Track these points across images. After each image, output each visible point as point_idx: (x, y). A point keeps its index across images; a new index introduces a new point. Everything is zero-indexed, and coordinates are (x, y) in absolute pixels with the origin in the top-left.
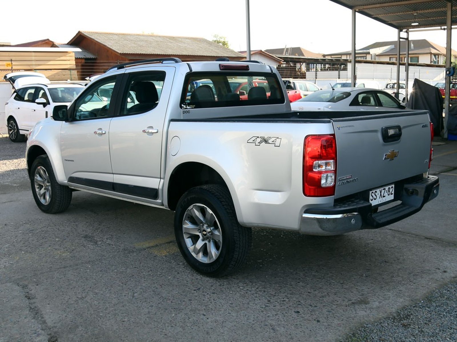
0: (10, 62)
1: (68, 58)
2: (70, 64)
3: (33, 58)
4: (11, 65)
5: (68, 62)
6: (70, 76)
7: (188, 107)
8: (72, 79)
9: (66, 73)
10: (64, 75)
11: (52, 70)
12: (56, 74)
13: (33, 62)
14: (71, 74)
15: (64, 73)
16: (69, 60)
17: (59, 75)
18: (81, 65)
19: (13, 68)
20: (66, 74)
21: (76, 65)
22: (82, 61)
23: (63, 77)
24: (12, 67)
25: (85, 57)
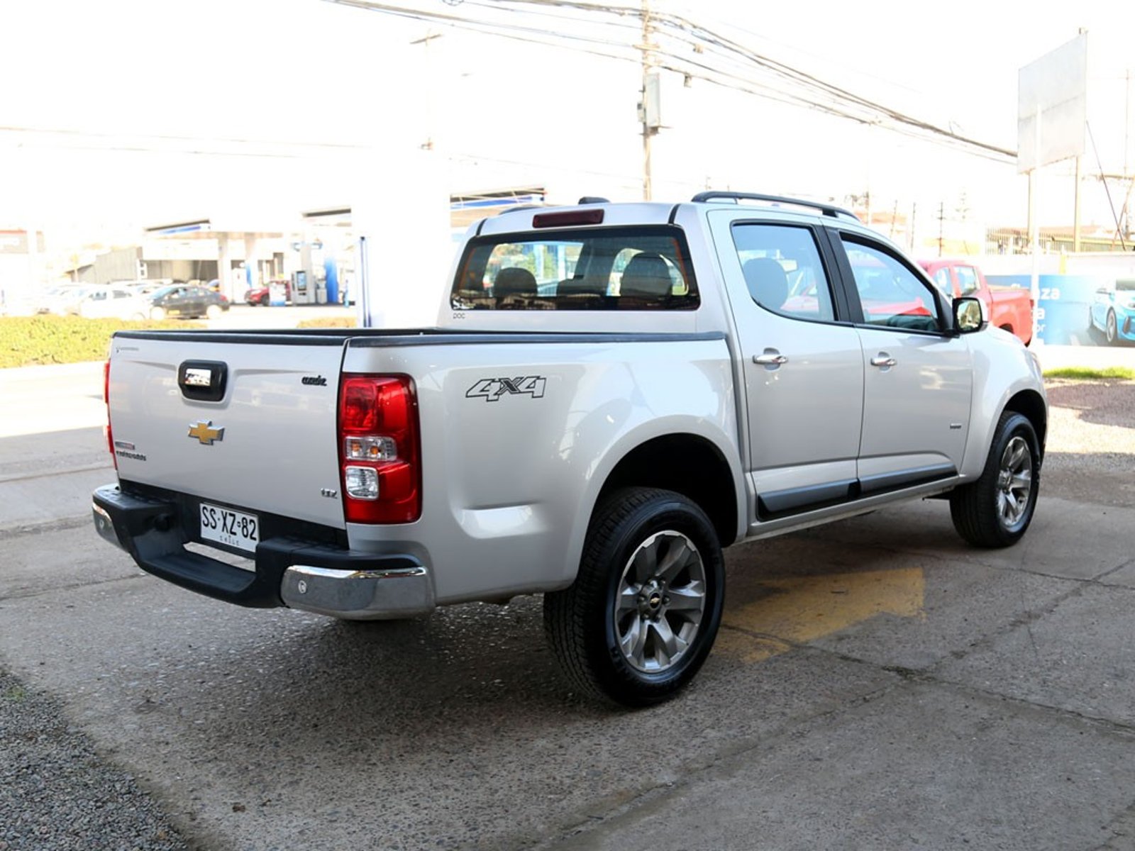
7: (463, 307)
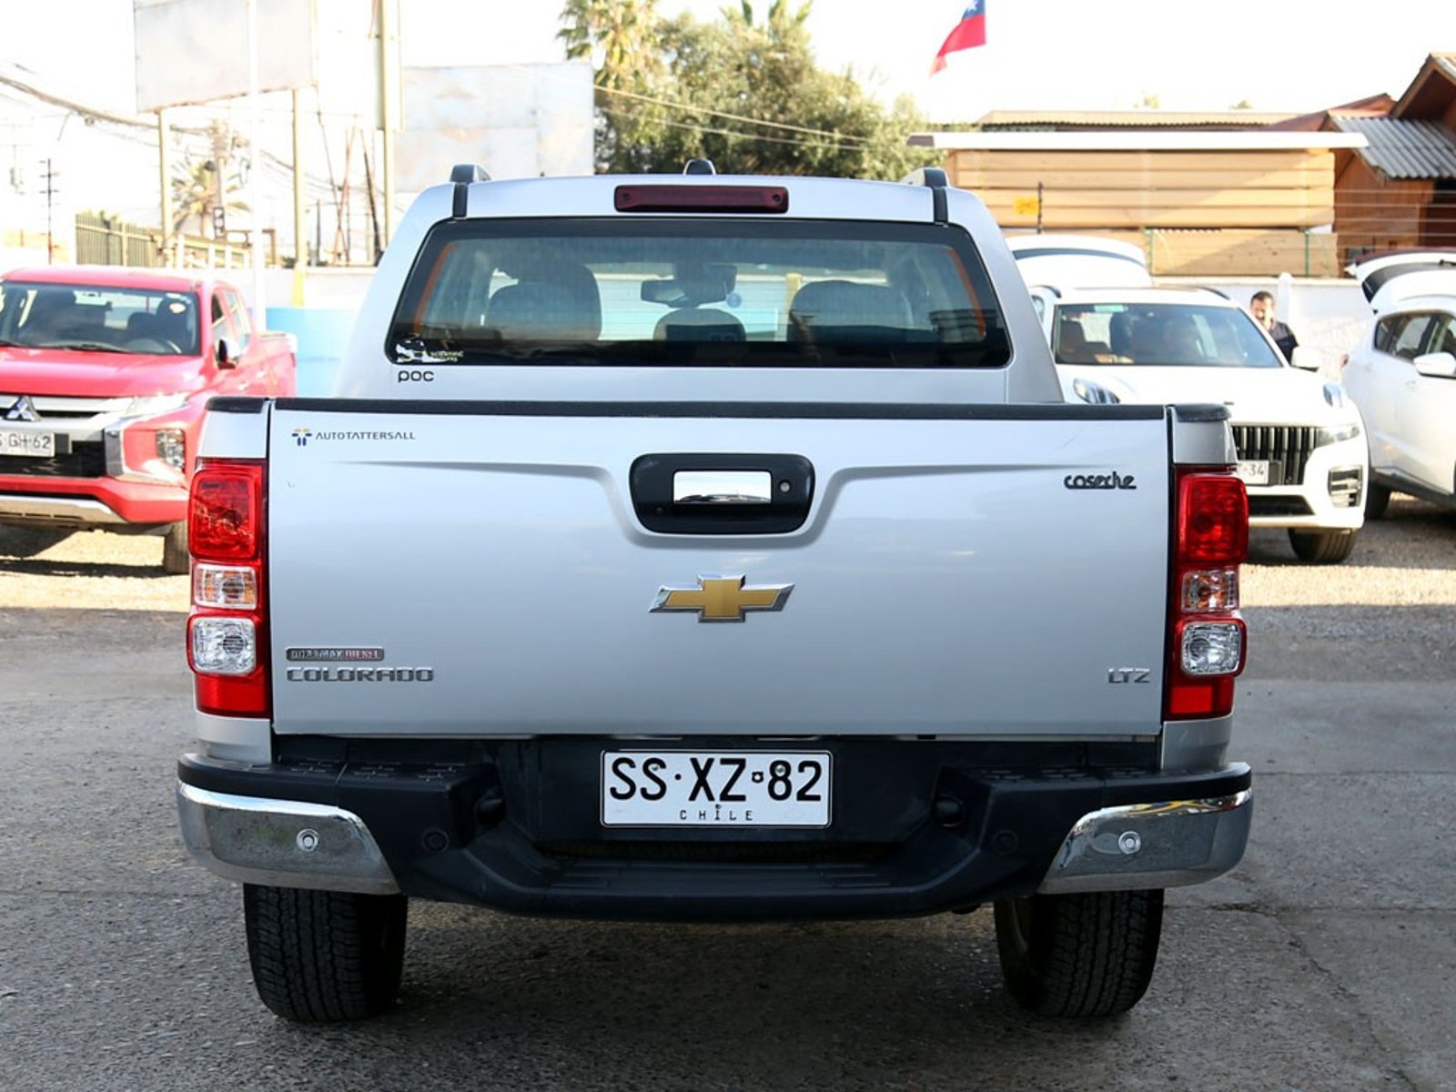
0: (1035, 195)
1: (1303, 178)
2: (1309, 206)
3: (1146, 179)
4: (1037, 205)
5: (1302, 197)
6: (1302, 257)
7: (425, 358)
8: (1310, 272)
9: (1282, 245)
10: (1275, 254)
11: (1224, 231)
12: (1240, 246)
13: (1145, 194)
14: (1307, 250)
15: (1275, 245)
16: (1308, 188)
17: (1251, 254)
18: (1421, 209)
19: (1043, 220)
20: (1282, 250)
21: (1335, 208)
22: (1413, 192)
23: (1270, 259)
24: (1040, 216)
25: (1435, 174)
